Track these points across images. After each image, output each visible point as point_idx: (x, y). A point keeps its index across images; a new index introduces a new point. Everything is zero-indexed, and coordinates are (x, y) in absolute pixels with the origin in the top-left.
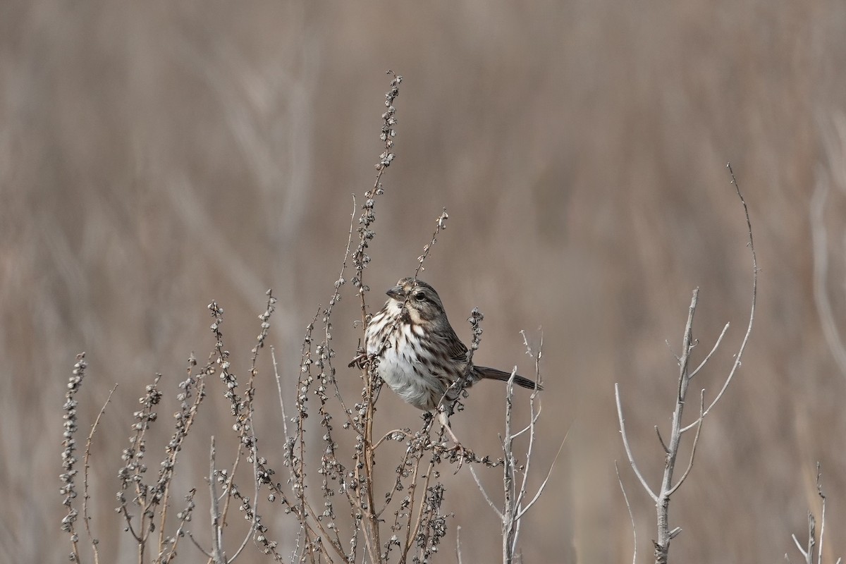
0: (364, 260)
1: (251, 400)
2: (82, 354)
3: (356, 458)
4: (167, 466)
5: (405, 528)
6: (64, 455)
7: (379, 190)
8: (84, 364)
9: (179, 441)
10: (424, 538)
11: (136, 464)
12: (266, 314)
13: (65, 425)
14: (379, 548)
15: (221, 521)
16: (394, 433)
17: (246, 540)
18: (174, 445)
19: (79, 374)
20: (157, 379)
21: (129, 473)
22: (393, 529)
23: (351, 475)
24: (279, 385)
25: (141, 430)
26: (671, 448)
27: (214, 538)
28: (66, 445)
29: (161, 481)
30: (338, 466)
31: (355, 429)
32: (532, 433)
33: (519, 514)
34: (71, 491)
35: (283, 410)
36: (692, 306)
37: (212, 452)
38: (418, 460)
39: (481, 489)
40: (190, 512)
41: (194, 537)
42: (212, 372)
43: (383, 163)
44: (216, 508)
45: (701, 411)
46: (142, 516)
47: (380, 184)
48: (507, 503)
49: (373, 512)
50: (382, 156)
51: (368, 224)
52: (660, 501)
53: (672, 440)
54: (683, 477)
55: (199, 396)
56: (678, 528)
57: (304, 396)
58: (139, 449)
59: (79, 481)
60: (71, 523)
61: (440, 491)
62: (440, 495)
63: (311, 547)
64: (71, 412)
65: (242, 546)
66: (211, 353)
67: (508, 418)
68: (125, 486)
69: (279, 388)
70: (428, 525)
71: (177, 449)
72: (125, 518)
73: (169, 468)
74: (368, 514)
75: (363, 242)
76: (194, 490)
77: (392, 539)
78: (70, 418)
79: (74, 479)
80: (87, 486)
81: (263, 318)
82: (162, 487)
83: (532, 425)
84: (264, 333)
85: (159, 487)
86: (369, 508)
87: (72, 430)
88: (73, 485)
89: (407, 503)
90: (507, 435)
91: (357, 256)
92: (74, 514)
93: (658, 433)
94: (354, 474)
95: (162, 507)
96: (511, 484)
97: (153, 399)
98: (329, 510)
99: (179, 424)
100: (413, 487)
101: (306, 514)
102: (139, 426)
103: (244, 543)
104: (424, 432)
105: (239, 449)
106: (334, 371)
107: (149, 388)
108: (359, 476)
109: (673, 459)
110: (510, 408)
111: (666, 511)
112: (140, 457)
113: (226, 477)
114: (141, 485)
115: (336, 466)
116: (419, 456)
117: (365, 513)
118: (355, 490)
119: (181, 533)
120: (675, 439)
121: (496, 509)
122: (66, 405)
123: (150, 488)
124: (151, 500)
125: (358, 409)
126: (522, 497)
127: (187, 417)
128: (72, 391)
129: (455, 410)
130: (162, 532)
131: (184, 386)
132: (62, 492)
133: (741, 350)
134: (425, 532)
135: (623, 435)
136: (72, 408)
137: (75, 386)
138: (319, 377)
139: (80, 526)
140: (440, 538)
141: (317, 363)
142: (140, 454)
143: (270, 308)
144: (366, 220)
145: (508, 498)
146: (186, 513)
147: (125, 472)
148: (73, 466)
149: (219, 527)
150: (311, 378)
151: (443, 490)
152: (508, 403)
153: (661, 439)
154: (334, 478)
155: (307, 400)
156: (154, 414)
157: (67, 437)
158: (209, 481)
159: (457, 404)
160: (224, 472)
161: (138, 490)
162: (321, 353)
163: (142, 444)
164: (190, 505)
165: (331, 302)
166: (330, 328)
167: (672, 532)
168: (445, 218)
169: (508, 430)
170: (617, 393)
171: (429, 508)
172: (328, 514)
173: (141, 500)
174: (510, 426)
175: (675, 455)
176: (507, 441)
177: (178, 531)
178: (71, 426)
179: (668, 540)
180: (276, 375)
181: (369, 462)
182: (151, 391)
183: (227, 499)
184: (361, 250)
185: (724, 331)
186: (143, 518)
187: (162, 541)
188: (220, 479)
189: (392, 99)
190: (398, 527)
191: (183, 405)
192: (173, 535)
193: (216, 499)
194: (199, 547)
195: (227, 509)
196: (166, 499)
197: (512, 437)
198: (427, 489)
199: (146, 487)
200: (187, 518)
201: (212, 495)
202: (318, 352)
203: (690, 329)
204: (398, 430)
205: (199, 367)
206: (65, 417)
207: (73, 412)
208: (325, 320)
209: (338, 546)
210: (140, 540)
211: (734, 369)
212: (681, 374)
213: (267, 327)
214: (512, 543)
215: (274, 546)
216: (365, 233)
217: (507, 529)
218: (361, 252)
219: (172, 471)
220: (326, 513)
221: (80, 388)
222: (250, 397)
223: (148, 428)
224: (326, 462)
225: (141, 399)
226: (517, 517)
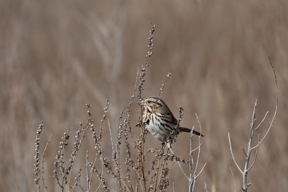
0: (141, 89)
1: (101, 138)
2: (42, 122)
3: (138, 158)
4: (71, 161)
5: (155, 183)
6: (35, 157)
7: (147, 65)
8: (42, 125)
9: (76, 152)
10: (162, 186)
11: (60, 160)
12: (106, 108)
13: (36, 146)
14: (146, 190)
15: (90, 180)
16: (152, 150)
17: (99, 187)
18: (74, 154)
19: (41, 129)
20: (68, 131)
21: (58, 163)
22: (151, 183)
23: (136, 164)
24: (111, 133)
25: (62, 148)
26: (248, 155)
27: (88, 186)
28: (36, 153)
29: (69, 166)
30: (132, 161)
31: (138, 148)
32: (199, 149)
33: (195, 178)
34: (38, 170)
35: (112, 141)
36: (255, 105)
37: (87, 156)
38: (160, 159)
39: (181, 169)
40: (79, 177)
41: (81, 186)
42: (87, 128)
43: (148, 55)
44: (89, 176)
45: (258, 142)
46: (62, 179)
47: (147, 62)
48: (191, 174)
49: (144, 177)
50: (148, 53)
51: (143, 77)
52: (244, 174)
53: (248, 152)
54: (252, 165)
55: (83, 137)
56: (250, 183)
57: (120, 137)
58: (61, 155)
59: (40, 166)
60: (38, 181)
61: (167, 170)
62: (167, 171)
63: (122, 190)
64: (38, 142)
65: (98, 189)
66: (87, 121)
67: (191, 144)
68: (56, 168)
69: (111, 134)
70: (163, 182)
71: (75, 155)
72: (57, 179)
73: (72, 162)
74: (142, 178)
75: (141, 83)
76: (81, 170)
77: (150, 187)
78: (37, 144)
79: (39, 165)
80: (43, 168)
81: (105, 109)
82: (69, 168)
83: (199, 147)
84: (105, 115)
85: (68, 168)
86: (142, 176)
87: (38, 148)
88: (38, 168)
89: (156, 174)
90: (191, 150)
91: (139, 88)
92: (39, 178)
93: (243, 150)
94: (137, 164)
95: (70, 175)
96: (192, 167)
97: (67, 137)
98: (129, 176)
99: (76, 146)
100: (158, 168)
101: (120, 178)
102: (61, 147)
103: (98, 188)
104: (162, 149)
105: (97, 155)
106: (130, 128)
107: (65, 134)
108: (139, 165)
109: (249, 159)
110: (192, 141)
111: (246, 177)
112: (62, 158)
113: (92, 165)
114: (62, 168)
115: (131, 161)
116: (160, 158)
117: (141, 177)
118: (137, 169)
119: (76, 184)
120: (249, 152)
121: (187, 176)
122: (36, 139)
123: (65, 169)
124: (66, 173)
125: (139, 141)
126: (196, 172)
127: (79, 144)
128: (38, 134)
129: (173, 142)
130: (70, 184)
131: (77, 133)
132: (35, 170)
133: (273, 120)
134: (162, 184)
135: (231, 150)
136: (38, 141)
137: (39, 133)
138: (125, 130)
139: (41, 182)
140: (167, 186)
141: (124, 125)
142: (62, 157)
143: (108, 106)
144: (142, 75)
145: (191, 172)
146: (78, 177)
147: (57, 163)
148: (39, 161)
149: (90, 183)
150: (122, 130)
151: (168, 170)
152: (191, 139)
153: (244, 152)
154: (130, 165)
155: (121, 138)
156: (67, 143)
157: (36, 151)
158: (86, 166)
159: (174, 140)
160: (92, 163)
161: (61, 169)
162: (126, 121)
163: (63, 153)
164: (79, 174)
165: (130, 104)
166: (129, 113)
167: (248, 184)
168: (170, 75)
169: (191, 148)
170: (229, 136)
171: (164, 176)
172: (128, 178)
173: (62, 173)
174: (192, 147)
175: (249, 157)
176: (191, 152)
177: (75, 184)
178: (38, 147)
179: (247, 187)
180: (110, 129)
181: (142, 160)
182: (66, 135)
183: (92, 173)
184: (140, 86)
185: (266, 114)
186: (63, 179)
187: (69, 187)
188: (90, 165)
189: (152, 33)
190: (152, 182)
191: (77, 139)
192: (73, 185)
193: (88, 172)
194: (82, 189)
195: (92, 176)
196: (71, 172)
197: (192, 151)
198: (163, 169)
199: (64, 168)
200: (78, 179)
201: (87, 171)
202: (125, 121)
203: (255, 113)
204: (153, 149)
205: (83, 126)
206: (36, 144)
207: (39, 142)
208: (127, 110)
209: (131, 189)
210: (62, 187)
211: (270, 127)
212: (251, 129)
213: (106, 112)
214: (192, 188)
215: (109, 189)
216: (142, 80)
217: (190, 183)
218: (141, 86)
219: (73, 162)
220: (127, 177)
221: (41, 134)
222: (101, 137)
223: (65, 148)
224: (128, 160)
225: (62, 137)
226: (194, 179)
